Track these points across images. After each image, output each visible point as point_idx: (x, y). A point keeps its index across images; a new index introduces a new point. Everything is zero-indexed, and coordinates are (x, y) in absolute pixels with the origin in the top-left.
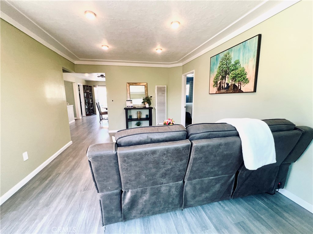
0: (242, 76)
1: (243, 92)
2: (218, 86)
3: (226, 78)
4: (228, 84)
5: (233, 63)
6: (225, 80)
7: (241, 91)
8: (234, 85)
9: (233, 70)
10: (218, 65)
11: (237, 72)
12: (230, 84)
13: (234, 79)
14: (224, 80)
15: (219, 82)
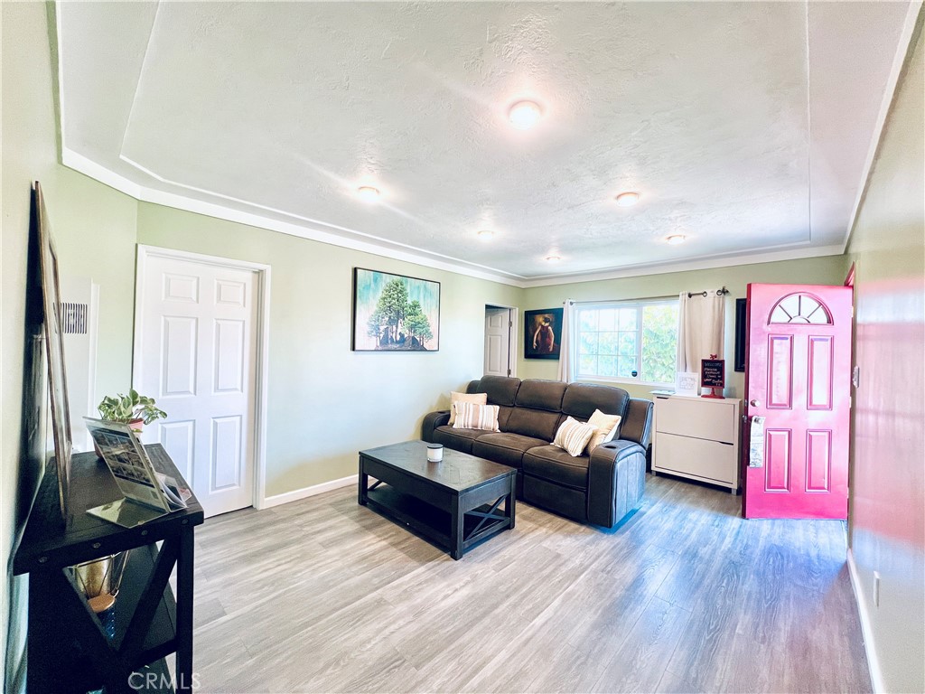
0: (424, 327)
1: (426, 350)
2: (382, 335)
3: (399, 325)
4: (402, 335)
5: (410, 302)
6: (397, 327)
7: (423, 349)
8: (414, 338)
9: (410, 314)
10: (380, 294)
11: (418, 319)
12: (406, 336)
13: (412, 328)
14: (394, 327)
15: (382, 328)
